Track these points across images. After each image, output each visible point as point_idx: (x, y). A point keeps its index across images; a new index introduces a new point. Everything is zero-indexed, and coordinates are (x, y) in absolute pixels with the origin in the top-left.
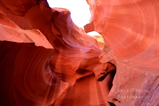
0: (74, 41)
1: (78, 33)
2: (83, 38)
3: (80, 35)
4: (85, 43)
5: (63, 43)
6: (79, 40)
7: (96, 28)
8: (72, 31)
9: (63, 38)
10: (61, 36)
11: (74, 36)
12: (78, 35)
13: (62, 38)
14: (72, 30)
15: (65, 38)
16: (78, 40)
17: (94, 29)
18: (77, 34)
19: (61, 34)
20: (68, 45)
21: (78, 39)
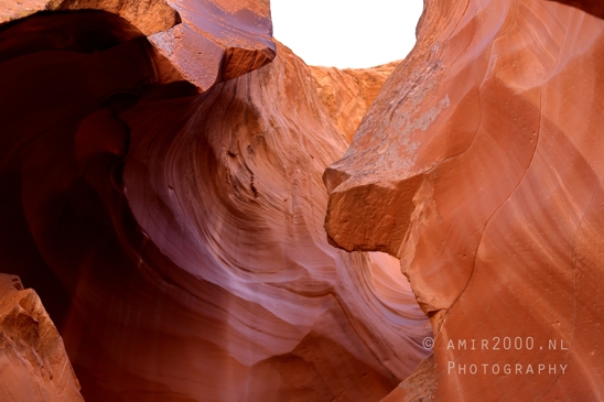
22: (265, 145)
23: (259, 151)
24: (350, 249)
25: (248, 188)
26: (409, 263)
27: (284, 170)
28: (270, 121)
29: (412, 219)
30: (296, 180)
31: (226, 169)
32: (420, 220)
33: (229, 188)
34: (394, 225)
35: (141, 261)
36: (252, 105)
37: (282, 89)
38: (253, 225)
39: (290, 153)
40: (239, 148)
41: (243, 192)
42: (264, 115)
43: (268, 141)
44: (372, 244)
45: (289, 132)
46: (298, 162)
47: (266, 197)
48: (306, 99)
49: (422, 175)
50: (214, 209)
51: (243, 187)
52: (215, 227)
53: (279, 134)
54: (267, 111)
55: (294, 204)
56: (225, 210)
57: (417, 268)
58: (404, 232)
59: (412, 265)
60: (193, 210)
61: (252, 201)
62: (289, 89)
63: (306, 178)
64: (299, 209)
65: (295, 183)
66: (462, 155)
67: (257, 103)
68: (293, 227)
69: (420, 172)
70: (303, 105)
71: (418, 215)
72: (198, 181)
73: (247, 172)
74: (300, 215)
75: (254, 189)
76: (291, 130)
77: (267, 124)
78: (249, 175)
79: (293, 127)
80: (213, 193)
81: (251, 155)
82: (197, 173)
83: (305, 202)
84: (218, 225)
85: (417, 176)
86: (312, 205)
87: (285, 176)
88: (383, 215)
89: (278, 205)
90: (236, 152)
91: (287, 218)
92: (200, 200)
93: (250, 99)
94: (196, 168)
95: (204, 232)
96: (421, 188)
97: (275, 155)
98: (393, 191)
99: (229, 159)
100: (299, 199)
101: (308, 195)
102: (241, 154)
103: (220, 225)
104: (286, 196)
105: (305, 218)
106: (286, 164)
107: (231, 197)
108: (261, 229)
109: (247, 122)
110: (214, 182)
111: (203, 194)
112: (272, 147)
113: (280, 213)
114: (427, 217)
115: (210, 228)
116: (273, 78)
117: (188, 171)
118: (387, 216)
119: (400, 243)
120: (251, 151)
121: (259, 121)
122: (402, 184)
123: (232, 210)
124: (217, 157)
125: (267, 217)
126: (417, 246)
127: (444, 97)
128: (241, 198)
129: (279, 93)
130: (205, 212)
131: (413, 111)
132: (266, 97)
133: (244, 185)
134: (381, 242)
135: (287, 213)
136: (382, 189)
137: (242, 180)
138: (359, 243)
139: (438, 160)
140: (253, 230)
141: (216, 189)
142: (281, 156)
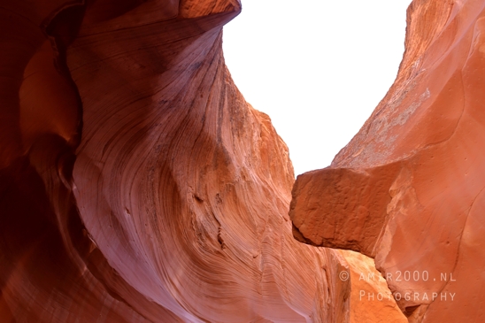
0: (156, 228)
1: (222, 161)
2: (250, 222)
3: (229, 190)
4: (244, 284)
5: (62, 227)
6: (202, 233)
7: (397, 239)
8: (176, 134)
9: (76, 173)
10: (66, 156)
11: (180, 179)
12: (211, 176)
13: (69, 177)
14: (186, 122)
15: (99, 175)
16: (193, 222)
17: (375, 234)
18: (204, 171)
19: (78, 137)
20: (97, 251)
21: (200, 216)
22: (235, 196)
23: (228, 201)
24: (318, 242)
25: (214, 238)
26: (384, 257)
27: (254, 227)
28: (242, 173)
29: (388, 211)
30: (267, 238)
31: (191, 212)
32: (397, 209)
33: (194, 235)
34: (368, 218)
35: (86, 268)
36: (223, 148)
37: (257, 148)
38: (217, 278)
39: (262, 211)
40: (206, 194)
41: (208, 242)
42: (235, 162)
43: (239, 192)
44: (342, 239)
45: (261, 190)
46: (270, 221)
47: (233, 250)
48: (282, 168)
49: (399, 162)
50: (175, 254)
51: (208, 237)
52: (175, 272)
53: (251, 189)
54: (239, 161)
55: (263, 263)
56: (188, 258)
57: (394, 262)
58: (379, 227)
59: (388, 259)
60: (152, 245)
61: (218, 252)
62: (263, 152)
63: (279, 238)
64: (268, 267)
65: (266, 242)
66: (445, 143)
67: (229, 149)
68: (262, 285)
69: (398, 160)
70: (278, 173)
71: (395, 206)
72: (160, 218)
73: (214, 222)
74: (269, 272)
75: (220, 241)
76: (264, 189)
77: (238, 174)
78: (217, 226)
79: (266, 186)
80: (175, 237)
81: (219, 205)
82: (159, 209)
83: (276, 261)
84: (179, 271)
85: (394, 164)
86: (284, 266)
87: (255, 233)
88: (356, 206)
89: (246, 261)
90: (203, 198)
91: (256, 276)
92: (161, 240)
93: (220, 140)
94: (157, 203)
95: (163, 273)
96: (399, 177)
97: (245, 209)
98: (368, 178)
99: (195, 203)
100: (269, 258)
101: (280, 255)
102: (208, 201)
103: (181, 272)
104: (256, 253)
105: (276, 277)
106: (257, 221)
107: (195, 245)
108: (226, 283)
109: (216, 166)
110: (177, 224)
111: (164, 234)
112: (242, 200)
113: (248, 269)
114: (405, 207)
115: (170, 271)
116: (247, 133)
117: (149, 202)
118: (360, 207)
119: (375, 240)
120: (220, 201)
121: (229, 168)
122: (377, 171)
123: (195, 260)
124: (182, 196)
125: (234, 271)
126: (394, 238)
127: (424, 91)
128: (206, 248)
129: (253, 152)
130: (165, 254)
131: (391, 113)
132: (238, 148)
133: (210, 234)
134: (354, 237)
135: (255, 270)
136: (355, 175)
137: (208, 229)
138: (327, 236)
139: (418, 147)
140: (217, 283)
141: (179, 233)
142: (252, 212)
